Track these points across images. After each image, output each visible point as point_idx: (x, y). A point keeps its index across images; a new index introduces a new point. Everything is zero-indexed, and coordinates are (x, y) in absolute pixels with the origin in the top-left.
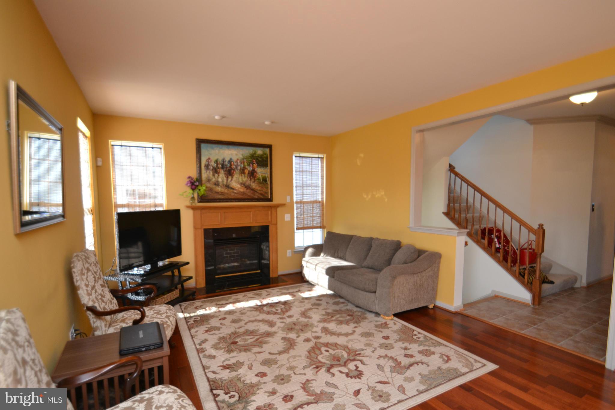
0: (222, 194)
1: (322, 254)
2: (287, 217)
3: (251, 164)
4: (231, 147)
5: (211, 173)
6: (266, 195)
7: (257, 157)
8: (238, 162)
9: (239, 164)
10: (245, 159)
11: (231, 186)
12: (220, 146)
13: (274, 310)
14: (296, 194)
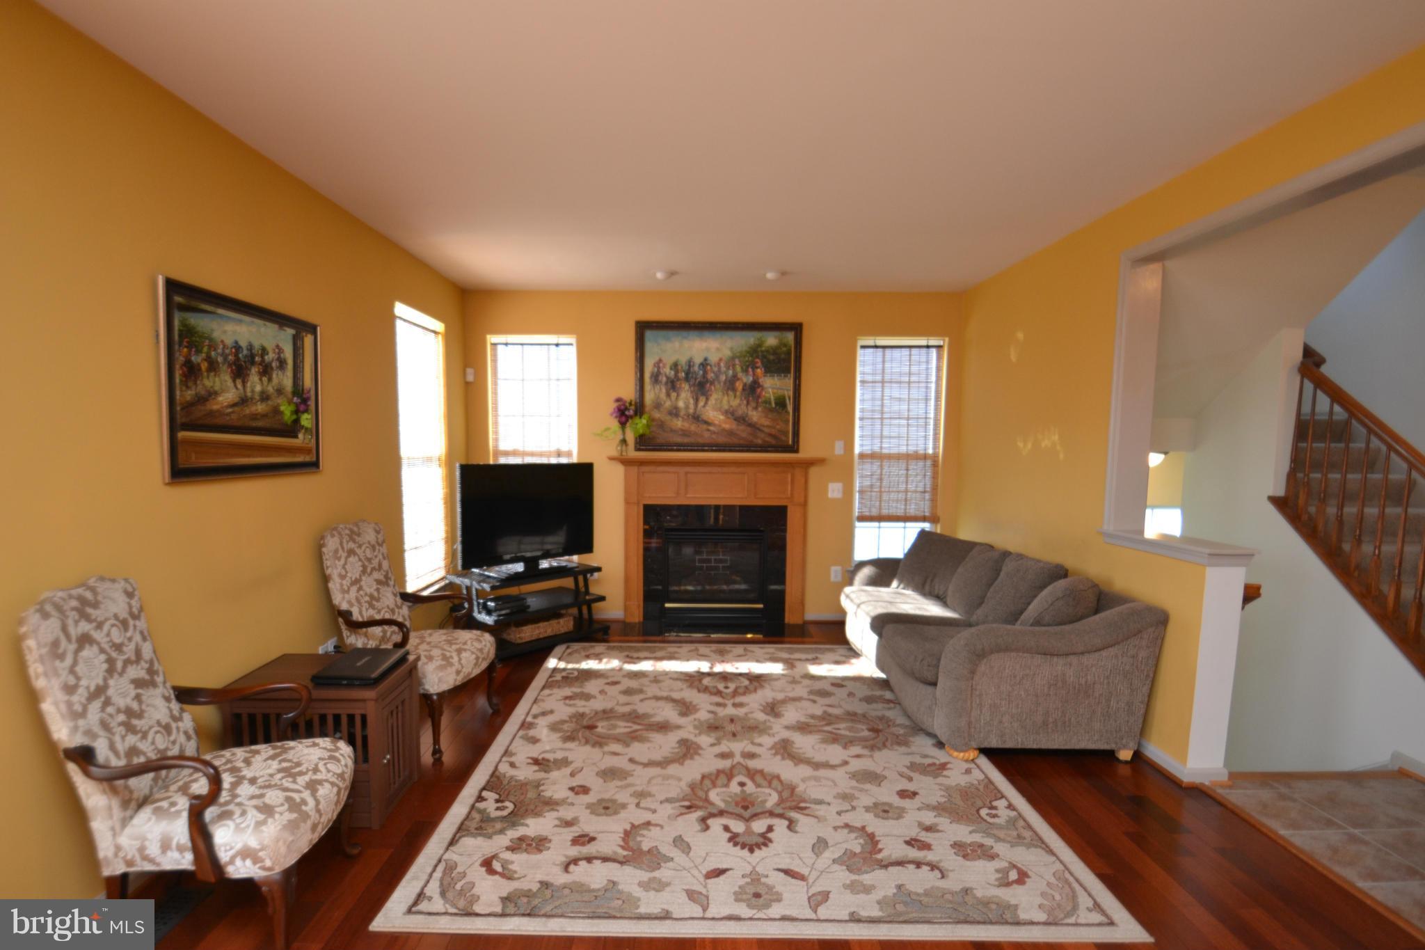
0: (685, 433)
1: (895, 584)
2: (835, 490)
3: (750, 370)
4: (706, 333)
5: (664, 390)
6: (784, 438)
7: (765, 354)
8: (722, 365)
9: (723, 369)
10: (739, 357)
11: (705, 418)
12: (684, 333)
13: (721, 686)
14: (862, 436)
